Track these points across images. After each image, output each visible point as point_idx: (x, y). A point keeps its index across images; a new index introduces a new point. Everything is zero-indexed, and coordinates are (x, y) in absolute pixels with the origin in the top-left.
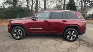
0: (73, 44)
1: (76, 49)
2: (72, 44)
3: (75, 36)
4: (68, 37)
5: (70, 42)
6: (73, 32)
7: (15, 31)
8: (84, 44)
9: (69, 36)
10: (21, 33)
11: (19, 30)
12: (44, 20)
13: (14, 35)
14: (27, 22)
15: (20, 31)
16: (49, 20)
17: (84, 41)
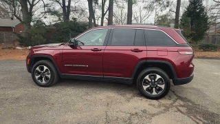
0: (154, 105)
1: (153, 115)
2: (150, 105)
3: (163, 87)
4: (145, 88)
5: (149, 100)
6: (158, 77)
7: (38, 69)
8: (180, 108)
9: (149, 86)
10: (48, 74)
11: (45, 68)
12: (93, 48)
13: (37, 77)
14: (58, 52)
15: (47, 70)
16: (103, 48)
17: (189, 101)
